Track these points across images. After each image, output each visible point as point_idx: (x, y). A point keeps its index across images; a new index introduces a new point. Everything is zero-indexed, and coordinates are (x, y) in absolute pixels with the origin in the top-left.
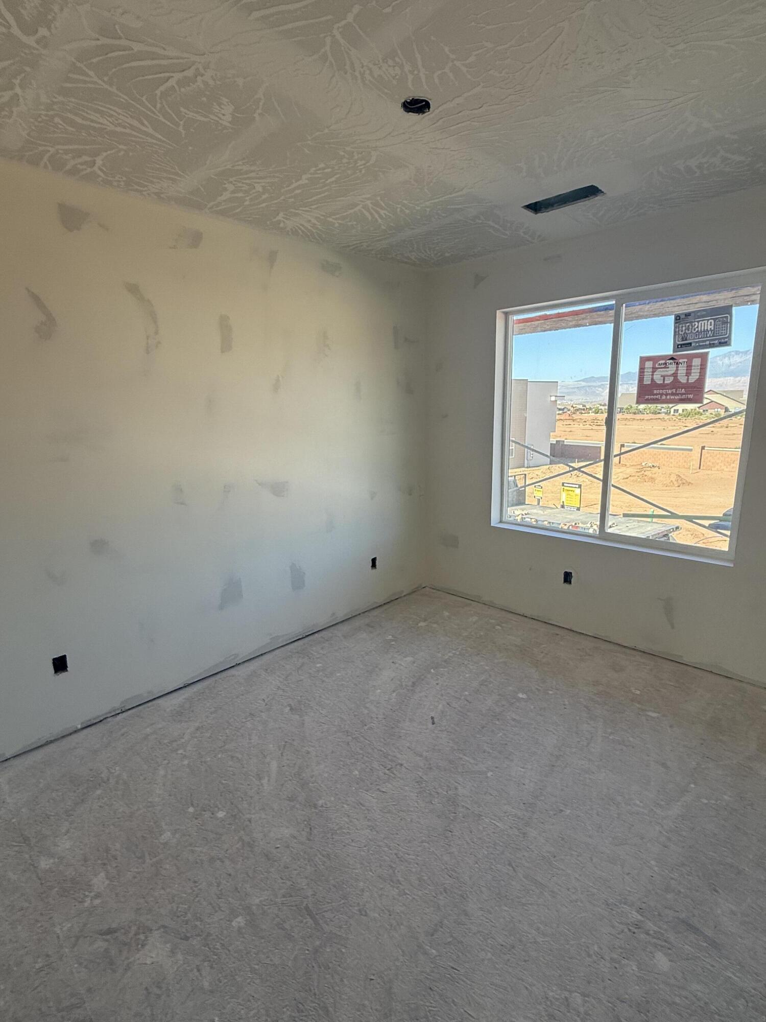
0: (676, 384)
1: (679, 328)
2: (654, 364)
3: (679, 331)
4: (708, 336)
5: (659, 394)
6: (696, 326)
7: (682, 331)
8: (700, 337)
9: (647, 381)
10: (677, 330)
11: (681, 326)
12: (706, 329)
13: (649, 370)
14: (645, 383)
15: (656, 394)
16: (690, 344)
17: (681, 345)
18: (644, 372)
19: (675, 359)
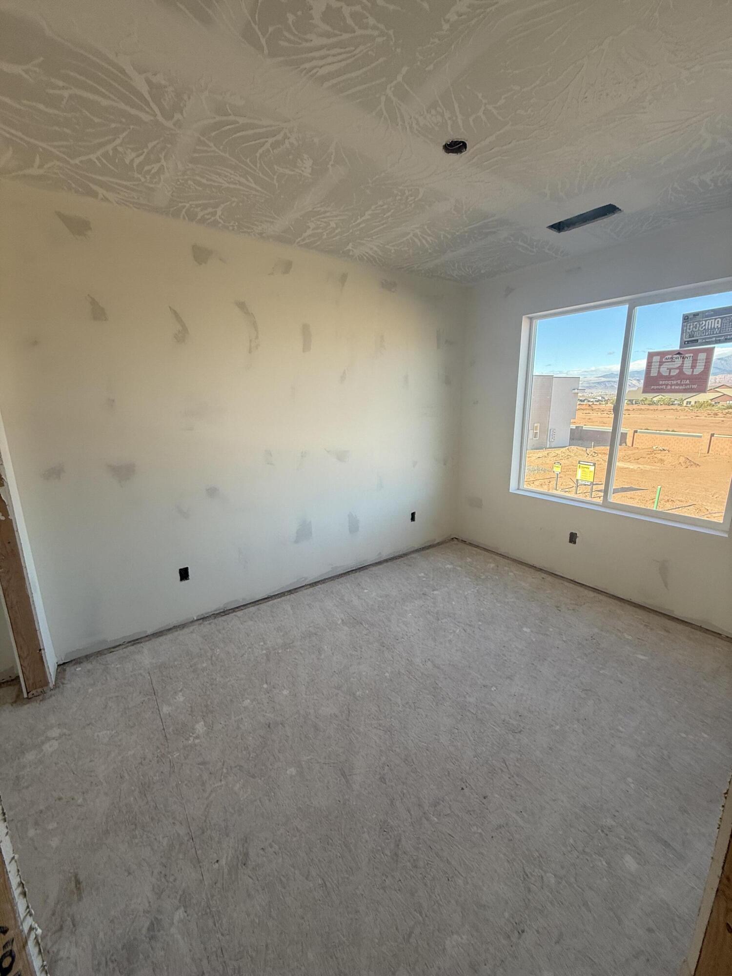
0: (681, 375)
1: (687, 326)
2: (661, 358)
3: (686, 330)
4: (715, 333)
5: (664, 385)
6: (703, 325)
7: (690, 329)
8: (707, 334)
9: (654, 373)
10: (685, 328)
11: (689, 324)
12: (713, 326)
13: (656, 364)
14: (651, 375)
15: (662, 385)
16: (697, 340)
17: (688, 341)
18: (651, 366)
19: (681, 354)
